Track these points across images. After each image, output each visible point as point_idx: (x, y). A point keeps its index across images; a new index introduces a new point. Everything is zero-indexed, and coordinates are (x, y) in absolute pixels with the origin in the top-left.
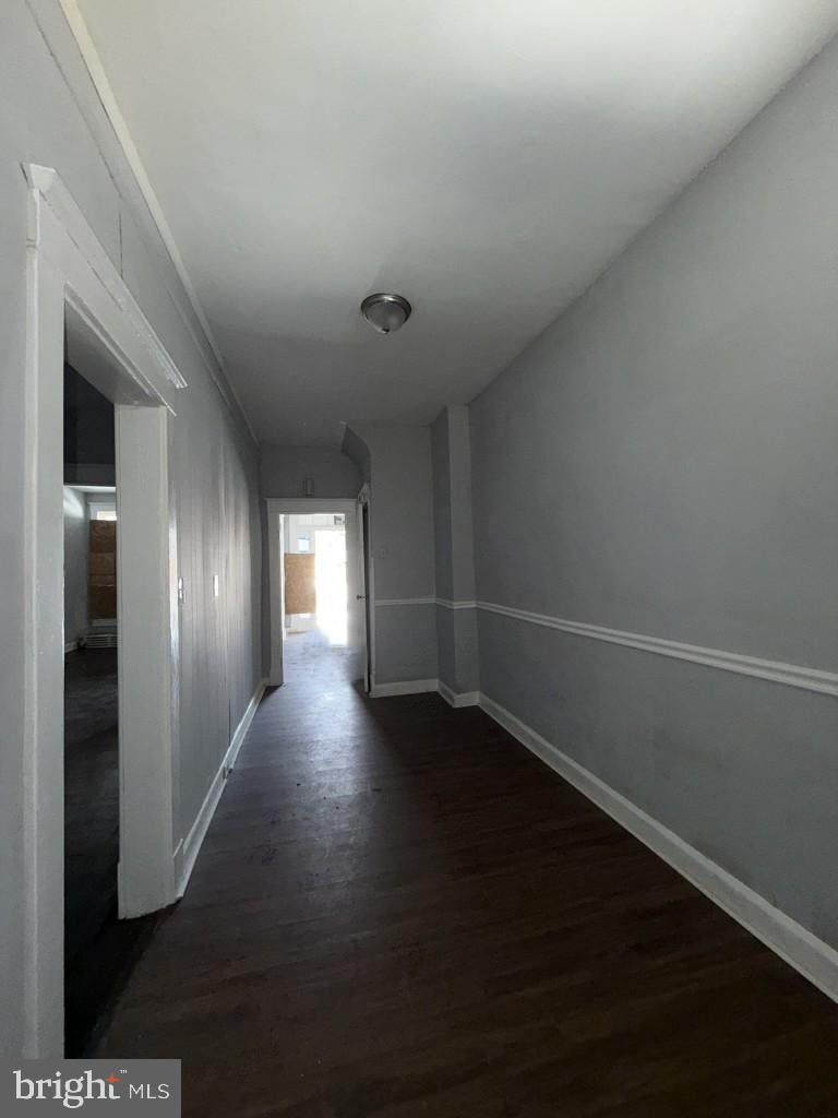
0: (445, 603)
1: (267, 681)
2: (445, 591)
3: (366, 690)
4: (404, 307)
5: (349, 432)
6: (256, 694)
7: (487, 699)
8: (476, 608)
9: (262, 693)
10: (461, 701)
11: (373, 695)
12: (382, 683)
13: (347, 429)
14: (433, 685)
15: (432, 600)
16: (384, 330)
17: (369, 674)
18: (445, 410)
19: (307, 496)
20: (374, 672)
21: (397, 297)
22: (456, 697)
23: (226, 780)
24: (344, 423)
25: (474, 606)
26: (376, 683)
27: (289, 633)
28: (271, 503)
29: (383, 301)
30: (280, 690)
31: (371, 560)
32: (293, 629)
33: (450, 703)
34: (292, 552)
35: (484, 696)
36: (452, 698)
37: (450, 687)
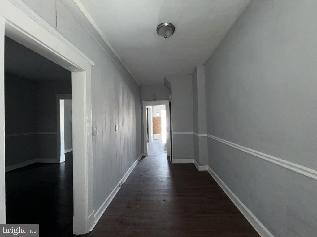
0: (196, 134)
1: (143, 155)
2: (196, 130)
3: (171, 160)
4: (172, 28)
5: (165, 79)
6: (138, 158)
7: (210, 169)
8: (207, 137)
9: (141, 158)
10: (201, 168)
11: (173, 162)
12: (175, 159)
13: (164, 78)
14: (193, 161)
15: (192, 133)
16: (165, 38)
17: (171, 155)
18: (196, 68)
19: (154, 100)
20: (172, 155)
21: (169, 23)
22: (200, 167)
23: (120, 187)
24: (163, 76)
25: (206, 136)
26: (173, 159)
27: (154, 140)
28: (144, 102)
29: (165, 26)
30: (146, 157)
31: (172, 119)
32: (155, 138)
33: (198, 169)
34: (155, 116)
35: (209, 167)
36: (198, 167)
37: (197, 162)
